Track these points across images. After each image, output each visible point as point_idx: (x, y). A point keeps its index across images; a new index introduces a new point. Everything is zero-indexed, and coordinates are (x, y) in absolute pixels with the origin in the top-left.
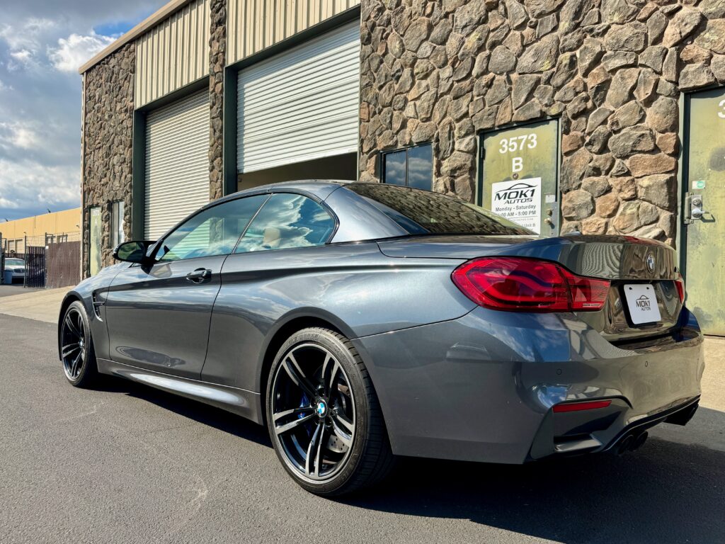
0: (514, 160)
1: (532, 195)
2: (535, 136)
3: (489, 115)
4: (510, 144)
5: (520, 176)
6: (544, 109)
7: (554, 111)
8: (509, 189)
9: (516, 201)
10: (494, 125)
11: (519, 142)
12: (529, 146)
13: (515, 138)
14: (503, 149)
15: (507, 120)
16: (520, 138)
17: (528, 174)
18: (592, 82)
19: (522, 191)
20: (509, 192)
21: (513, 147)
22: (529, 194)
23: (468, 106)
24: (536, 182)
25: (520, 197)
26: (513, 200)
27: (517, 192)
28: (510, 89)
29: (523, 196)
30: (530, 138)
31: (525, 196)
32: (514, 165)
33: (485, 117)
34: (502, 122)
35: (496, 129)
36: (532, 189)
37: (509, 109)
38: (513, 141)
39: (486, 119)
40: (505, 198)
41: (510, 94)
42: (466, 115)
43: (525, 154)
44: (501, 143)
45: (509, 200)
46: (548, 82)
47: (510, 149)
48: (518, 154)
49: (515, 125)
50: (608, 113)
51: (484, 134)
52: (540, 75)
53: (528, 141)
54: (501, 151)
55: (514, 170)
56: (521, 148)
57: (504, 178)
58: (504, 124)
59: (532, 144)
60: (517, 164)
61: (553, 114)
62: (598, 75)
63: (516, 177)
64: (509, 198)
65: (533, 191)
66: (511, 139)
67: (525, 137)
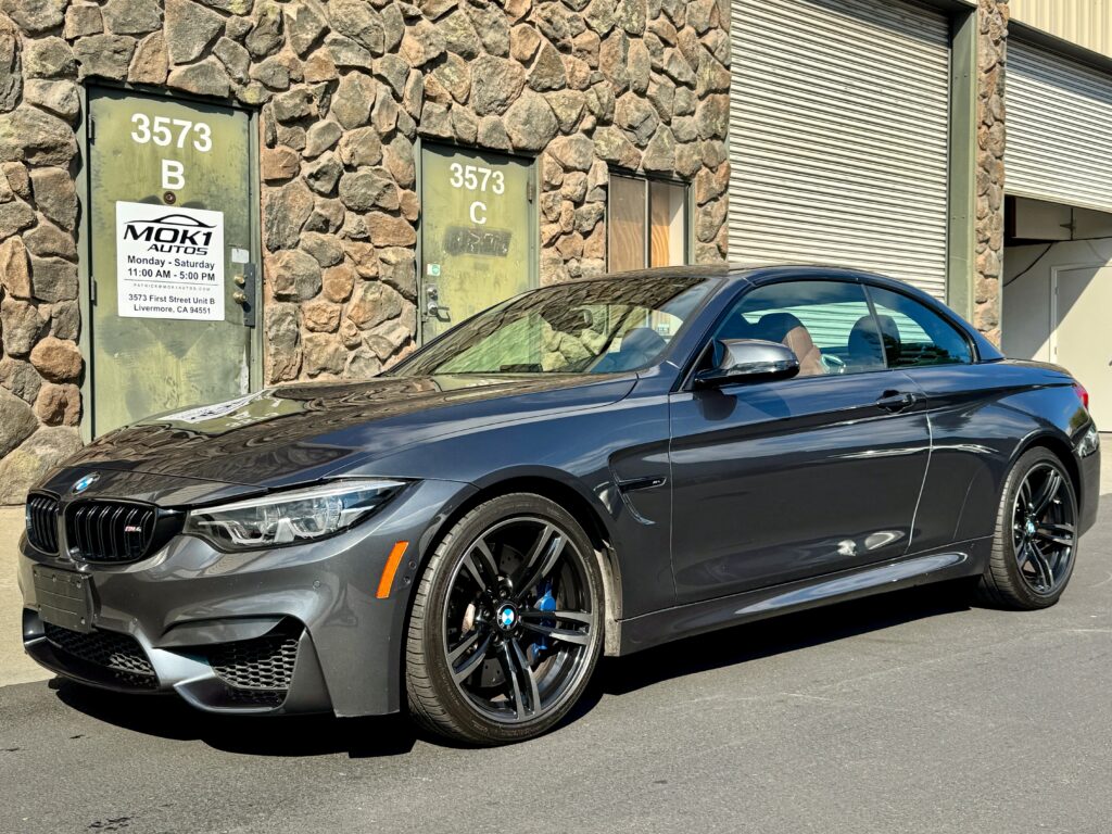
0: (166, 163)
1: (207, 243)
2: (208, 132)
3: (115, 52)
4: (157, 129)
5: (180, 199)
6: (235, 86)
7: (250, 95)
8: (158, 221)
9: (174, 249)
10: (125, 77)
11: (176, 131)
12: (197, 144)
13: (167, 120)
14: (141, 134)
15: (158, 78)
16: (176, 122)
17: (194, 199)
18: (315, 71)
19: (185, 232)
20: (156, 226)
21: (162, 137)
22: (200, 239)
23: (64, 11)
24: (215, 219)
25: (183, 241)
26: (167, 246)
27: (176, 232)
28: (162, 18)
29: (187, 241)
30: (197, 128)
31: (193, 242)
32: (166, 174)
33: (106, 53)
34: (147, 79)
35: (127, 86)
36: (206, 230)
37: (161, 57)
38: (161, 124)
39: (110, 58)
40: (148, 238)
41: (161, 27)
42: (57, 28)
43: (191, 160)
44: (135, 118)
45: (159, 244)
46: (241, 39)
47: (156, 139)
48: (174, 155)
49: (168, 93)
50: (339, 134)
51: (97, 86)
52: (224, 18)
53: (192, 136)
54: (135, 136)
55: (167, 186)
56: (180, 144)
57: (143, 196)
58: (151, 85)
59: (203, 143)
60: (173, 174)
61: (250, 101)
62: (326, 64)
63: (170, 198)
64: (157, 239)
65: (208, 235)
66: (158, 120)
67: (188, 125)
